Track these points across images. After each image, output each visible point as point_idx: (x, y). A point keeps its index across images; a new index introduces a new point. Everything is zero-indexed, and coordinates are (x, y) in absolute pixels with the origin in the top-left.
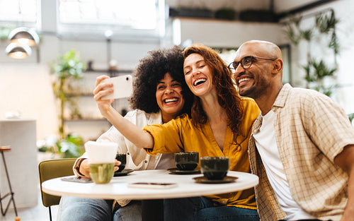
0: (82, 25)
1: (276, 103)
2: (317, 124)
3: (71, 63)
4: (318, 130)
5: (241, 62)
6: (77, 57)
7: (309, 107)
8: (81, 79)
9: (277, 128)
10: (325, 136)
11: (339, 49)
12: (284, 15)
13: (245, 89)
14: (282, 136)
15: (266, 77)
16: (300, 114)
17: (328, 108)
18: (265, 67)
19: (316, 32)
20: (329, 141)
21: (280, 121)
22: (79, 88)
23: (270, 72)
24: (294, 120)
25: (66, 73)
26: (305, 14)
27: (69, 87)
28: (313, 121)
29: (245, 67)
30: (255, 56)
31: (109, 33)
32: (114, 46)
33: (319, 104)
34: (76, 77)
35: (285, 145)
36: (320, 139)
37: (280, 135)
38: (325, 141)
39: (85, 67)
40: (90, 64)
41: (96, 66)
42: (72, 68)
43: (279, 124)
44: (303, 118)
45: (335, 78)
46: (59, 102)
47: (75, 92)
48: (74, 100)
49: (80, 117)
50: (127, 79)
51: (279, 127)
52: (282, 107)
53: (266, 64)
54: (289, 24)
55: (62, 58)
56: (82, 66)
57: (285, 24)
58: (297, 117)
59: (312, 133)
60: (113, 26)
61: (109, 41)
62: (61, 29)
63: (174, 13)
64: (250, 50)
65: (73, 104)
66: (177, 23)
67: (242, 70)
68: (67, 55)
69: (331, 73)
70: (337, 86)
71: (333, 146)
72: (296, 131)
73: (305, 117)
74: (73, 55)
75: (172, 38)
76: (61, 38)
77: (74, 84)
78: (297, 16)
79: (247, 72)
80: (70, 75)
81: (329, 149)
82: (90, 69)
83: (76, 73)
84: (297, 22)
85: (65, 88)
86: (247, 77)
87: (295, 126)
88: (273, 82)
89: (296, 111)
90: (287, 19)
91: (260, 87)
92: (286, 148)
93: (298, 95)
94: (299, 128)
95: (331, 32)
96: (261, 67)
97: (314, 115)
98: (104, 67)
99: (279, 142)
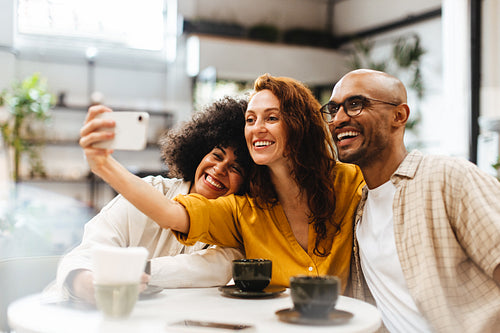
0: (50, 38)
1: (400, 171)
2: (470, 210)
3: (33, 95)
4: (472, 219)
5: (342, 104)
6: (43, 85)
7: (458, 180)
8: (46, 118)
9: (399, 211)
10: (484, 228)
11: (424, 92)
12: (347, 39)
13: (349, 151)
14: (406, 225)
15: (383, 132)
16: (443, 191)
17: (490, 186)
18: (382, 116)
19: (393, 65)
20: (489, 237)
21: (403, 201)
22: (43, 132)
23: (389, 123)
24: (430, 200)
25: (25, 109)
26: (379, 38)
27: (29, 129)
28: (463, 204)
29: (351, 113)
30: (367, 96)
31: (91, 52)
32: (99, 71)
33: (475, 180)
34: (40, 115)
35: (410, 240)
36: (473, 233)
37: (402, 223)
38: (483, 236)
39: (55, 101)
40: (62, 97)
41: (70, 100)
42: (35, 101)
43: (403, 205)
44: (448, 198)
45: (416, 133)
46: (12, 152)
47: (38, 136)
48: (37, 149)
49: (44, 176)
50: (140, 118)
51: (402, 209)
52: (409, 178)
53: (384, 111)
54: (354, 53)
55: (19, 86)
56: (49, 99)
57: (348, 52)
58: (437, 195)
59: (458, 223)
60: (98, 42)
61: (91, 63)
62: (19, 43)
63: (190, 27)
64: (359, 85)
65: (34, 156)
66: (194, 42)
67: (346, 118)
68: (27, 82)
69: (410, 126)
70: (419, 145)
71: (496, 246)
72: (432, 219)
73: (451, 197)
74: (36, 83)
75: (184, 64)
76: (18, 55)
77: (36, 126)
78: (366, 41)
79: (353, 122)
80: (31, 112)
81: (489, 252)
82: (61, 103)
83: (40, 109)
84: (367, 50)
85: (23, 132)
86: (353, 131)
87: (431, 210)
88: (392, 141)
89: (437, 187)
90: (352, 46)
91: (372, 149)
92: (409, 245)
93: (441, 162)
94: (439, 213)
95: (413, 67)
96: (376, 115)
97: (467, 194)
98: (82, 101)
99: (399, 234)
